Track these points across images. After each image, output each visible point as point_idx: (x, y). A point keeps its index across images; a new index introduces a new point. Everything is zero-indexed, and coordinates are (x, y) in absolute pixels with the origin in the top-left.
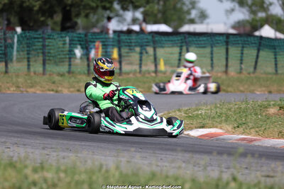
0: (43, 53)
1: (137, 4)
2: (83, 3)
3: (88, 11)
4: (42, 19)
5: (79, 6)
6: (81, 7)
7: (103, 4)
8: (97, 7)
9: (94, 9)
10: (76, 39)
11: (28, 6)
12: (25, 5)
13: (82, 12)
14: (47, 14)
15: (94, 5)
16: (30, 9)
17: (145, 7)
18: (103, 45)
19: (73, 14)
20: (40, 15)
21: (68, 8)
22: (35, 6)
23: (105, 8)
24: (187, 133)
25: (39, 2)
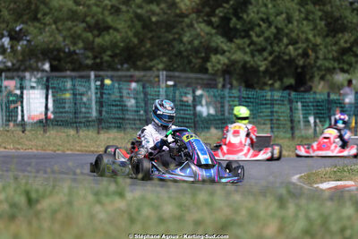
0: (272, 120)
2: (318, 64)
3: (323, 73)
4: (270, 82)
5: (312, 68)
6: (315, 69)
7: (341, 66)
8: (334, 68)
9: (331, 71)
10: (310, 104)
11: (252, 67)
12: (248, 65)
13: (316, 74)
14: (277, 77)
15: (331, 66)
16: (255, 70)
19: (308, 77)
20: (267, 78)
21: (299, 70)
22: (261, 66)
23: (343, 70)
24: (315, 186)
25: (266, 62)
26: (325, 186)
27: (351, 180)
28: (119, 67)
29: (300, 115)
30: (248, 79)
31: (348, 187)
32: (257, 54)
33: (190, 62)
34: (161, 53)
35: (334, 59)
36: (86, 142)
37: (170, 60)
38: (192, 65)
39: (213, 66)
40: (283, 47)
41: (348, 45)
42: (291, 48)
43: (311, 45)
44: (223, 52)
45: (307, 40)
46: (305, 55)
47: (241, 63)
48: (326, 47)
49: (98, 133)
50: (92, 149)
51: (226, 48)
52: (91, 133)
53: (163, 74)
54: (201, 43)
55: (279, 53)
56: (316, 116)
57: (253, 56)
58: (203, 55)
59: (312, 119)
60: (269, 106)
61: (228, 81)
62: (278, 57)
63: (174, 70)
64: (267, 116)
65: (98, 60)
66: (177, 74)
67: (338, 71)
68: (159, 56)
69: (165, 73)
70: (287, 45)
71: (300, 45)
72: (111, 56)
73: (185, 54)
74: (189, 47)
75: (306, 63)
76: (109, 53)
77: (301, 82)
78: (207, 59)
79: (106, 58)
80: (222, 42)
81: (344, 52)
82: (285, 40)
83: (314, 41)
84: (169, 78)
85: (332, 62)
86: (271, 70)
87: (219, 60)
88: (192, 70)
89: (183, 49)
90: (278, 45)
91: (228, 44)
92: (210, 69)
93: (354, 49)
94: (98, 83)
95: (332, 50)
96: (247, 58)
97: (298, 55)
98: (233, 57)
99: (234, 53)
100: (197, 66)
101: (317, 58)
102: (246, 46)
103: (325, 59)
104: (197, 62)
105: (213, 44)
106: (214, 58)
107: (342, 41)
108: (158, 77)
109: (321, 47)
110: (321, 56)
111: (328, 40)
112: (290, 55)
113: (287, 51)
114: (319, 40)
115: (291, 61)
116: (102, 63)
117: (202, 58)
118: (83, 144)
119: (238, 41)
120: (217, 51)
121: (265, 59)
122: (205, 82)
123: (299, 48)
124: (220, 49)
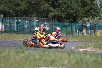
0: (66, 31)
1: (97, 16)
2: (79, 15)
3: (81, 18)
4: (66, 20)
6: (79, 17)
7: (86, 16)
8: (84, 16)
9: (83, 17)
10: (77, 27)
12: (60, 16)
13: (79, 18)
14: (68, 19)
15: (83, 16)
16: (61, 17)
17: (99, 17)
18: (86, 30)
19: (76, 19)
21: (74, 17)
22: (63, 16)
23: (86, 17)
24: (79, 50)
25: (65, 15)
26: (81, 50)
27: (89, 48)
28: (23, 16)
29: (74, 30)
30: (60, 19)
31: (88, 50)
32: (62, 12)
33: (43, 15)
34: (35, 12)
35: (84, 14)
36: (13, 38)
37: (37, 14)
38: (43, 16)
39: (50, 16)
40: (69, 11)
41: (88, 10)
42: (71, 11)
43: (77, 10)
44: (53, 12)
45: (76, 8)
46: (76, 13)
47: (58, 15)
48: (82, 10)
49: (17, 35)
50: (15, 39)
51: (53, 11)
52: (15, 35)
53: (35, 18)
54: (46, 9)
55: (68, 12)
56: (79, 30)
57: (61, 13)
58: (47, 13)
59: (78, 31)
60: (65, 27)
61: (54, 20)
62: (68, 13)
63: (38, 17)
64: (65, 30)
65: (17, 14)
66: (39, 18)
67: (85, 17)
68: (34, 13)
69: (36, 18)
70: (71, 10)
71: (74, 10)
72: (20, 13)
73: (42, 12)
74: (43, 10)
75: (76, 15)
76: (20, 12)
77: (74, 20)
78: (48, 14)
79: (19, 14)
80: (52, 9)
81: (87, 12)
82: (70, 9)
83: (78, 9)
84: (37, 19)
85: (83, 15)
86: (66, 17)
87: (51, 14)
88: (44, 17)
89: (41, 11)
90: (68, 10)
91: (54, 9)
92: (49, 16)
93: (90, 11)
94: (17, 21)
95: (83, 11)
96: (60, 14)
97: (74, 13)
98: (56, 13)
99: (56, 12)
100: (45, 16)
101: (79, 13)
102: (59, 10)
103: (81, 14)
104: (45, 14)
105: (50, 10)
106: (50, 13)
107: (86, 9)
108: (34, 19)
109: (80, 10)
110: (80, 13)
111: (82, 8)
112: (71, 12)
113: (70, 11)
114: (80, 8)
115: (72, 14)
116: (18, 15)
117: (46, 13)
118: (12, 38)
119: (57, 9)
120: (50, 11)
121: (64, 14)
122: (47, 20)
123: (74, 11)
124: (51, 11)
